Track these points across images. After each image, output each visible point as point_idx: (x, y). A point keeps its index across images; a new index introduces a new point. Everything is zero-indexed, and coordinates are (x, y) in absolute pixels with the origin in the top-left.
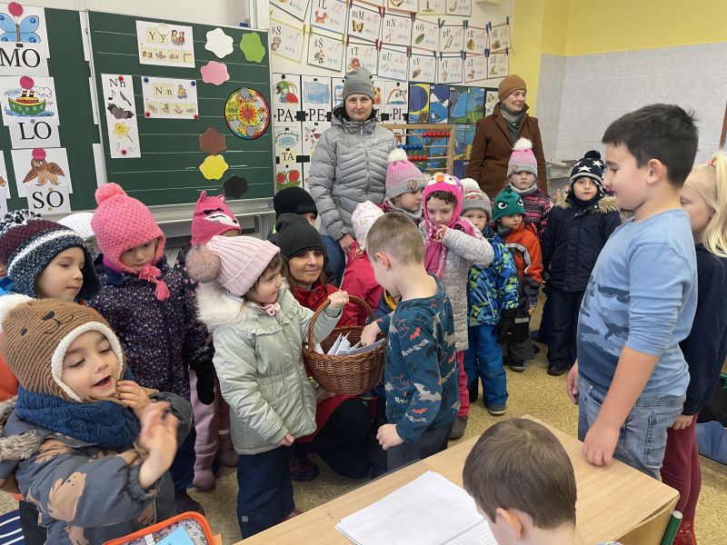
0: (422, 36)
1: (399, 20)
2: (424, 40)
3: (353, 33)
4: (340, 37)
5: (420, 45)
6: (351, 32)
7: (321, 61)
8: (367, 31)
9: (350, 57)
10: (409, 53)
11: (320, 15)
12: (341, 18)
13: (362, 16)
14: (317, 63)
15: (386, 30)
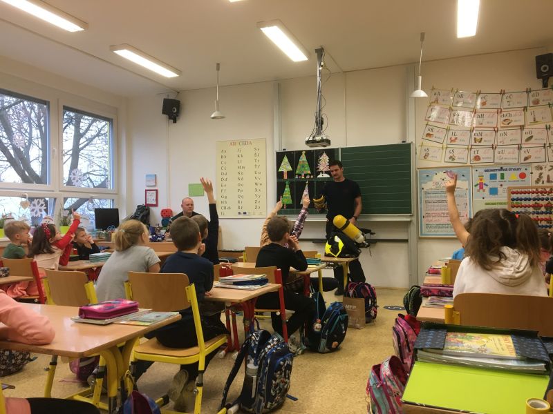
0: (531, 137)
1: (509, 132)
2: (533, 139)
3: (475, 144)
4: (466, 147)
5: (530, 142)
6: (473, 143)
7: (454, 159)
8: (485, 141)
9: (473, 155)
10: (520, 148)
11: (453, 139)
12: (467, 138)
13: (481, 134)
14: (451, 161)
15: (500, 139)
